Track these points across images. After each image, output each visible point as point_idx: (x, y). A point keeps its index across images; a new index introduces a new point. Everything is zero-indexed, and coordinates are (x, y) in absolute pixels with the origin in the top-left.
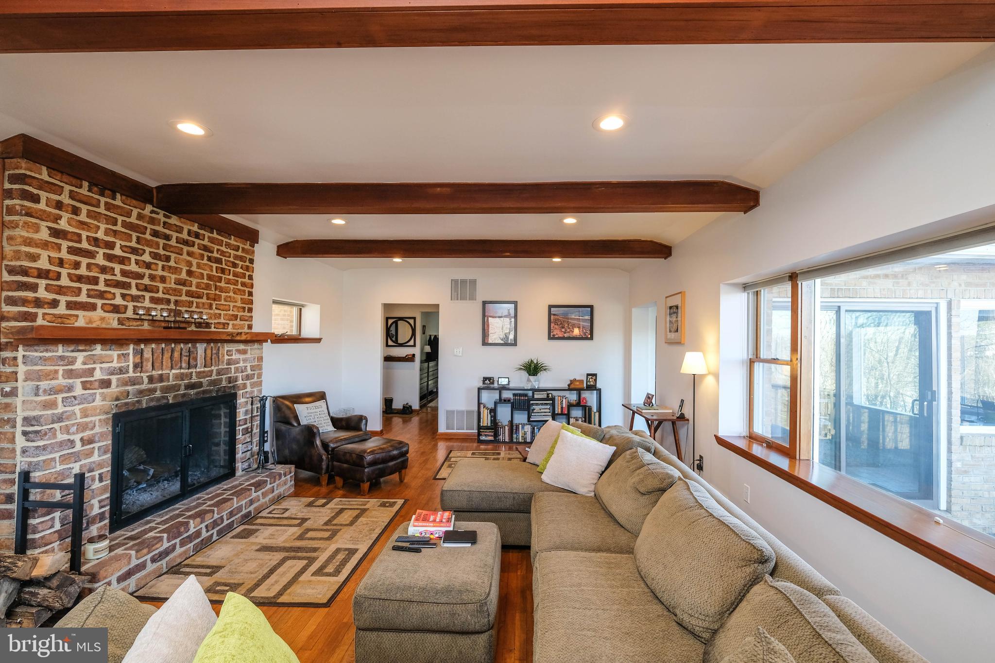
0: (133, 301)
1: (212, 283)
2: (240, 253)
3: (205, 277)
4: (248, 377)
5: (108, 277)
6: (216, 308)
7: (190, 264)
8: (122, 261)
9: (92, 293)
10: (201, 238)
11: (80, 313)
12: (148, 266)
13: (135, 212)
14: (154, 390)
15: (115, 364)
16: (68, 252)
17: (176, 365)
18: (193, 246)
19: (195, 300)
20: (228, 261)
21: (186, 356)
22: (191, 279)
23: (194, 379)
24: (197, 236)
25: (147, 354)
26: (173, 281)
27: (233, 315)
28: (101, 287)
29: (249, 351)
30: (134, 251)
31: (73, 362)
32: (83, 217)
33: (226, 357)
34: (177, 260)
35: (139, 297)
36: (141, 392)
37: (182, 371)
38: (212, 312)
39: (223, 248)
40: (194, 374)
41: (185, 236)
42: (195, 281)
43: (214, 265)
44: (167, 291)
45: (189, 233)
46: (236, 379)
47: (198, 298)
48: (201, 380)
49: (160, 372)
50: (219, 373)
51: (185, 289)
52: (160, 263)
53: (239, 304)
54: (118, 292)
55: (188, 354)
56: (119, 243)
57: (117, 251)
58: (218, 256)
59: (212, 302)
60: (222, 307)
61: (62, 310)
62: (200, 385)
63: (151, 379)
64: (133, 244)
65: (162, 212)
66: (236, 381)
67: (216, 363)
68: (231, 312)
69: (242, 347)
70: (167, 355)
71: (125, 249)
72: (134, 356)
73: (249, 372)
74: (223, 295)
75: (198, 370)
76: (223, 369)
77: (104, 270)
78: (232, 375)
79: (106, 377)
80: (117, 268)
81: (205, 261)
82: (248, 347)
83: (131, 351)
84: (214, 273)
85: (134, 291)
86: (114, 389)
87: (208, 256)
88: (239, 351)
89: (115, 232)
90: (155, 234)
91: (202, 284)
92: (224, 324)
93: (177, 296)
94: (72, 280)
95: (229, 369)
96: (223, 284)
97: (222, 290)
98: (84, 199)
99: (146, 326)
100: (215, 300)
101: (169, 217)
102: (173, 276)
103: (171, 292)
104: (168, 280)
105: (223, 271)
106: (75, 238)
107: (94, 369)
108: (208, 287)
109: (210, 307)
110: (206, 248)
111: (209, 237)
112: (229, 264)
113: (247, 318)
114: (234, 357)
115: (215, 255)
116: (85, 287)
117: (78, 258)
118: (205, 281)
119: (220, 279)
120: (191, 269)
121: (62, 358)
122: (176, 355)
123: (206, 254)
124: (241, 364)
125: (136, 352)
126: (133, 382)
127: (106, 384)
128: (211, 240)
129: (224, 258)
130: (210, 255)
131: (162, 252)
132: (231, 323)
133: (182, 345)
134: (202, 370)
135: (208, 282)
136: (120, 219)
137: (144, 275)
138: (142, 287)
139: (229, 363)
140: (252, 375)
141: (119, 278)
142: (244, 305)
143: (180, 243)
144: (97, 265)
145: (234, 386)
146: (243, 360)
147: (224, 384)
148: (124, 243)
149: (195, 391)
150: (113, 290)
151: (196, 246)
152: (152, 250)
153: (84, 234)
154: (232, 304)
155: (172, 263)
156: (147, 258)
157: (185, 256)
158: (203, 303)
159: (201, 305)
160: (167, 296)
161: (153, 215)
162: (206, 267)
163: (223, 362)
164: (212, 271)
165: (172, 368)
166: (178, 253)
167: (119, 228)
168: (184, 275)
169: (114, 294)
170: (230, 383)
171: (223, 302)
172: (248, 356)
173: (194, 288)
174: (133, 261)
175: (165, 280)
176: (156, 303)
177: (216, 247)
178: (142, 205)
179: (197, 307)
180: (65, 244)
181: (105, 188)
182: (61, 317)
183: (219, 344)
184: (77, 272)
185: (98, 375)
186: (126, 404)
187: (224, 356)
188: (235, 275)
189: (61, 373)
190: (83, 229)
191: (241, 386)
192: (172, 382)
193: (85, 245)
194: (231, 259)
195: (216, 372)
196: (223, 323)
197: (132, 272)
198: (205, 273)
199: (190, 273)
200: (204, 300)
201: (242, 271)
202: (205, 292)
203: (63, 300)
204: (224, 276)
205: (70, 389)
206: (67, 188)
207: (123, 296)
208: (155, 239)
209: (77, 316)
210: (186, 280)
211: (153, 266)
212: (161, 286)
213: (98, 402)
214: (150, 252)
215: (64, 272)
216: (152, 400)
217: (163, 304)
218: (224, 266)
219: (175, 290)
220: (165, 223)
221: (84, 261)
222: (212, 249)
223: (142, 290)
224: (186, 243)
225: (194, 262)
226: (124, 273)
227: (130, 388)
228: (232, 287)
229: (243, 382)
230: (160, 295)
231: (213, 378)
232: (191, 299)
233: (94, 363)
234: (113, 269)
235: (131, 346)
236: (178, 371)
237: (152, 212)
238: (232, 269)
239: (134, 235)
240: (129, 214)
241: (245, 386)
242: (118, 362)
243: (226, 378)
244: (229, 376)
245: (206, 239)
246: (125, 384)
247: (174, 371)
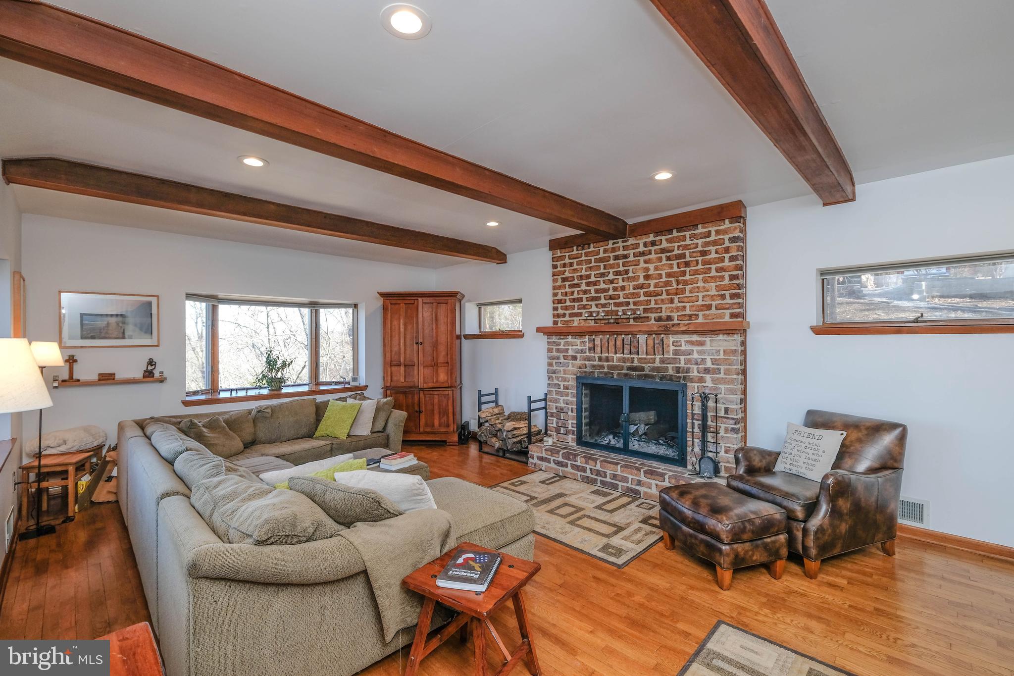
0: (602, 308)
1: (673, 279)
2: (713, 237)
3: (664, 276)
4: (707, 371)
5: (588, 296)
6: (679, 302)
7: (647, 269)
8: (595, 284)
9: (580, 307)
10: (657, 243)
11: (575, 319)
12: (612, 282)
13: (602, 249)
14: (602, 367)
15: (579, 347)
16: (569, 288)
17: (619, 351)
18: (650, 254)
19: (653, 299)
20: (693, 252)
21: (628, 344)
22: (648, 282)
23: (636, 363)
24: (653, 243)
25: (598, 342)
26: (631, 288)
27: (702, 305)
28: (584, 302)
29: (708, 343)
30: (602, 275)
31: (559, 344)
32: (575, 267)
33: (672, 348)
34: (634, 271)
35: (606, 304)
36: (594, 366)
37: (625, 356)
38: (673, 305)
39: (688, 242)
40: (636, 359)
41: (642, 249)
42: (652, 282)
43: (675, 262)
44: (626, 296)
45: (645, 245)
46: (688, 371)
47: (656, 296)
48: (643, 365)
49: (607, 355)
50: (662, 361)
51: (642, 291)
52: (620, 277)
53: (714, 292)
54: (593, 303)
55: (629, 343)
56: (593, 273)
57: (593, 279)
58: (680, 252)
59: (673, 297)
60: (686, 300)
61: (567, 318)
62: (643, 369)
63: (600, 359)
64: (602, 271)
65: (620, 241)
66: (687, 373)
67: (658, 352)
68: (700, 303)
69: (695, 338)
70: (612, 343)
71: (597, 276)
72: (589, 343)
73: (709, 364)
74: (688, 288)
75: (640, 356)
76: (669, 358)
77: (585, 292)
78: (682, 365)
79: (574, 354)
80: (592, 288)
81: (664, 262)
82: (707, 339)
83: (587, 340)
84: (675, 269)
85: (603, 301)
86: (578, 362)
87: (666, 256)
88: (692, 343)
89: (590, 268)
90: (617, 258)
91: (660, 283)
92: (690, 316)
93: (635, 298)
94: (570, 302)
95: (678, 360)
96: (687, 277)
97: (686, 283)
98: (575, 256)
99: (592, 323)
100: (676, 294)
101: (627, 241)
102: (631, 284)
103: (629, 296)
104: (627, 288)
105: (687, 264)
106: (572, 279)
107: (568, 349)
108: (667, 284)
109: (672, 301)
110: (663, 251)
111: (667, 240)
112: (695, 255)
113: (727, 306)
114: (683, 348)
115: (676, 252)
116: (576, 304)
117: (573, 290)
118: (664, 279)
119: (684, 273)
120: (649, 273)
121: (554, 342)
122: (619, 343)
123: (663, 256)
124: (695, 356)
125: (590, 341)
126: (588, 359)
127: (574, 358)
128: (669, 241)
129: (687, 252)
130: (668, 254)
131: (621, 269)
132: (701, 314)
133: (623, 336)
134: (645, 356)
135: (667, 279)
136: (593, 258)
137: (609, 289)
138: (608, 297)
139: (676, 353)
140: (713, 369)
141: (594, 294)
142: (723, 292)
143: (637, 257)
144: (582, 290)
145: (685, 378)
146: (698, 352)
147: (671, 372)
148: (595, 273)
149: (637, 373)
150: (590, 303)
151: (653, 252)
152: (614, 270)
153: (575, 275)
154: (700, 295)
155: (631, 274)
156: (611, 277)
157: (642, 265)
158: (662, 299)
159: (659, 302)
160: (627, 300)
161: (615, 246)
162: (665, 267)
163: (668, 352)
164: (672, 268)
165: (616, 353)
166: (635, 265)
167: (593, 264)
168: (642, 281)
169: (591, 305)
170: (678, 372)
171: (688, 294)
172: (707, 347)
173: (652, 288)
174: (602, 282)
175: (625, 288)
176: (618, 307)
177: (676, 245)
178: (606, 242)
179: (656, 304)
180: (567, 284)
181: (584, 245)
182: (568, 321)
183: (662, 336)
184: (573, 297)
185: (570, 353)
186: (585, 372)
187: (669, 346)
188: (705, 263)
189: (554, 350)
190: (575, 273)
191: (696, 379)
192: (615, 363)
193: (576, 281)
194: (700, 249)
195: (660, 361)
196: (688, 315)
197: (601, 289)
198: (663, 273)
199: (647, 277)
200: (664, 296)
201: (718, 256)
202: (664, 289)
203: (567, 312)
204: (688, 269)
205: (558, 358)
206: (567, 254)
207: (597, 305)
208: (616, 261)
209: (574, 320)
210: (643, 284)
211: (615, 281)
212: (621, 293)
213: (570, 368)
214: (613, 272)
215: (567, 298)
216: (601, 373)
217: (623, 306)
218: (688, 259)
219: (633, 294)
220: (623, 247)
221: (576, 290)
222: (670, 249)
223: (608, 300)
224: (643, 254)
225: (651, 267)
226: (597, 291)
227: (587, 363)
228: (700, 277)
229: (698, 375)
230: (622, 300)
231: (656, 365)
232: (649, 298)
233: (568, 346)
234: (590, 290)
235: (587, 337)
236: (622, 355)
237: (614, 244)
238: (700, 259)
239: (602, 265)
240: (598, 253)
241: (701, 380)
242: (580, 346)
243: (673, 367)
244: (677, 365)
245: (664, 242)
246: (585, 360)
247: (618, 355)
